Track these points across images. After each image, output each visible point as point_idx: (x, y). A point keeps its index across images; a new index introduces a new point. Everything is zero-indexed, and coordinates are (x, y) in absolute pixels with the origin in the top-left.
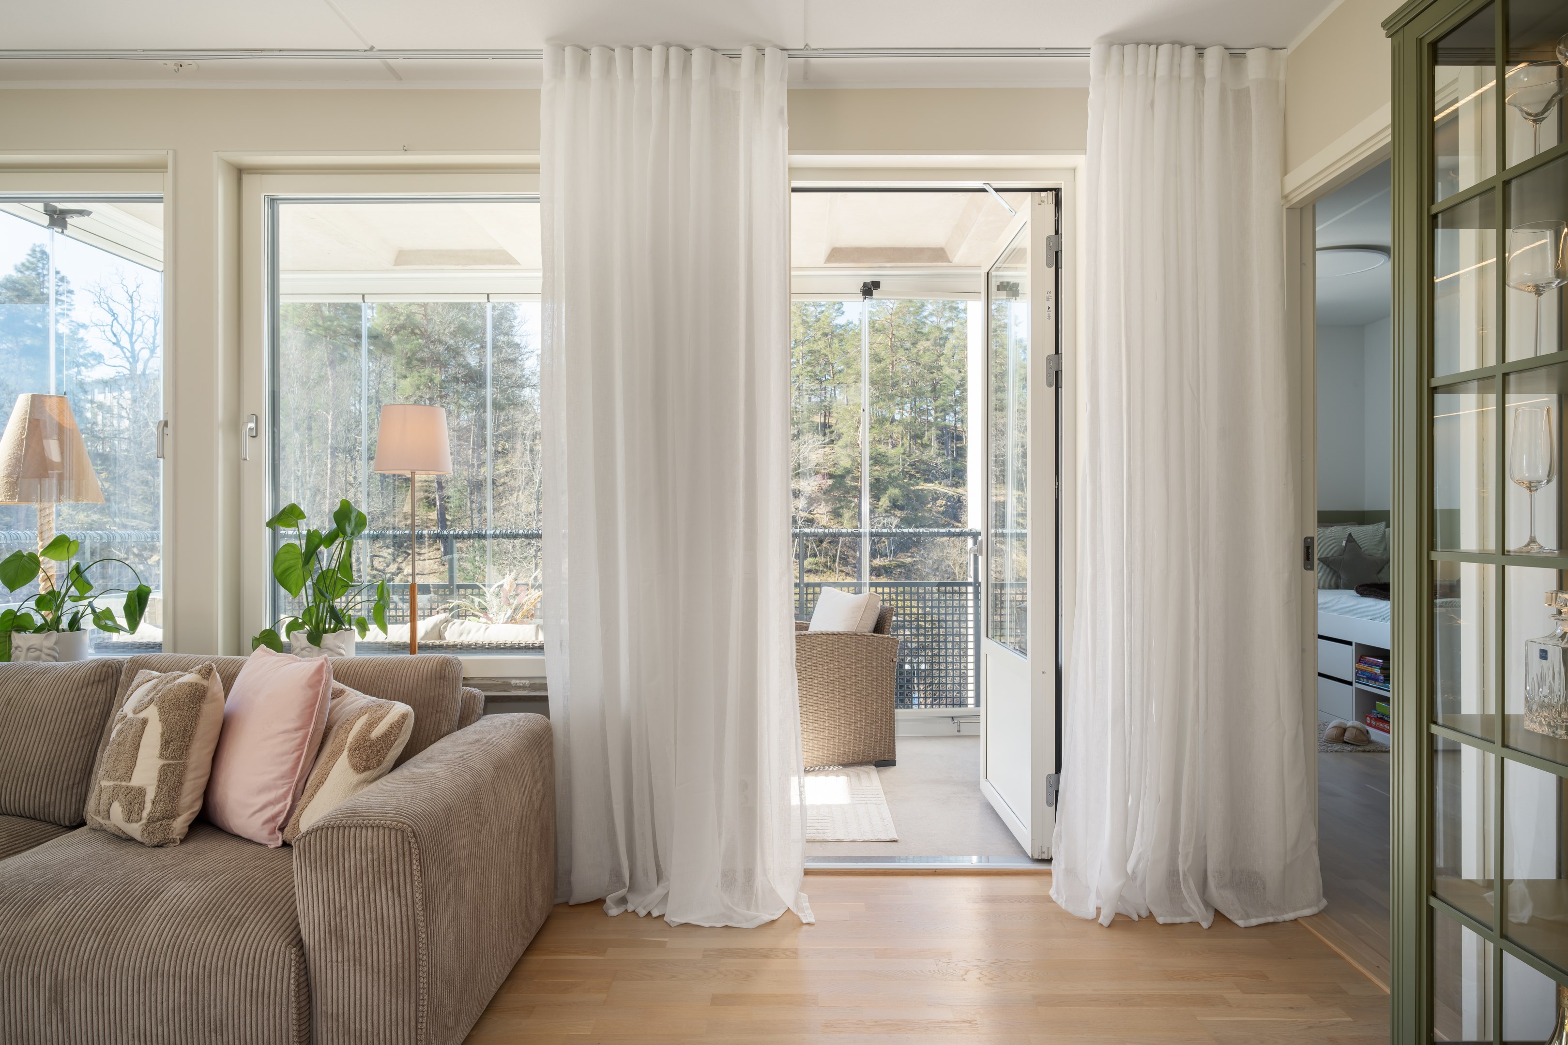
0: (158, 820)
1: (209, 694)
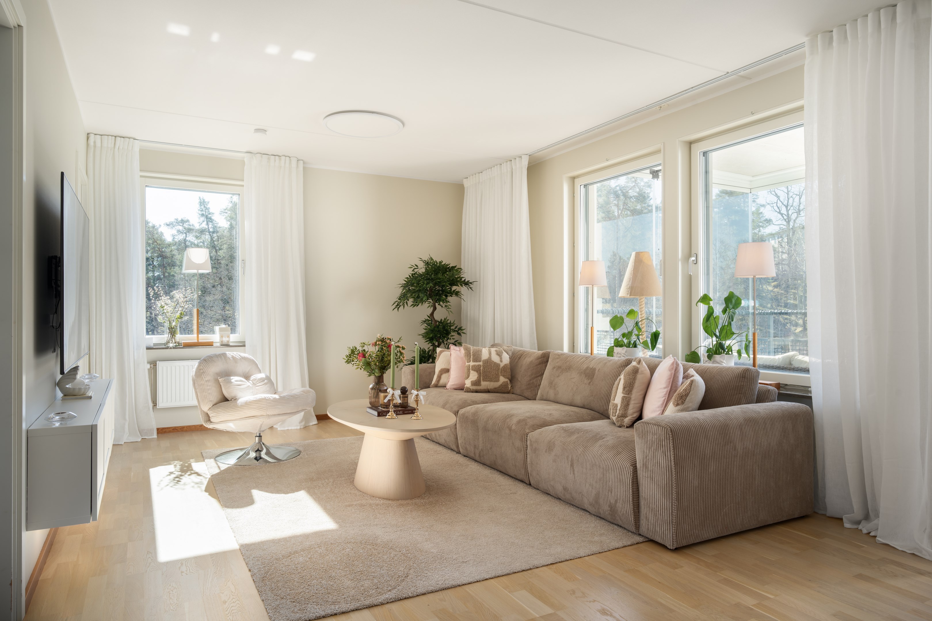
0: (620, 417)
1: (640, 371)
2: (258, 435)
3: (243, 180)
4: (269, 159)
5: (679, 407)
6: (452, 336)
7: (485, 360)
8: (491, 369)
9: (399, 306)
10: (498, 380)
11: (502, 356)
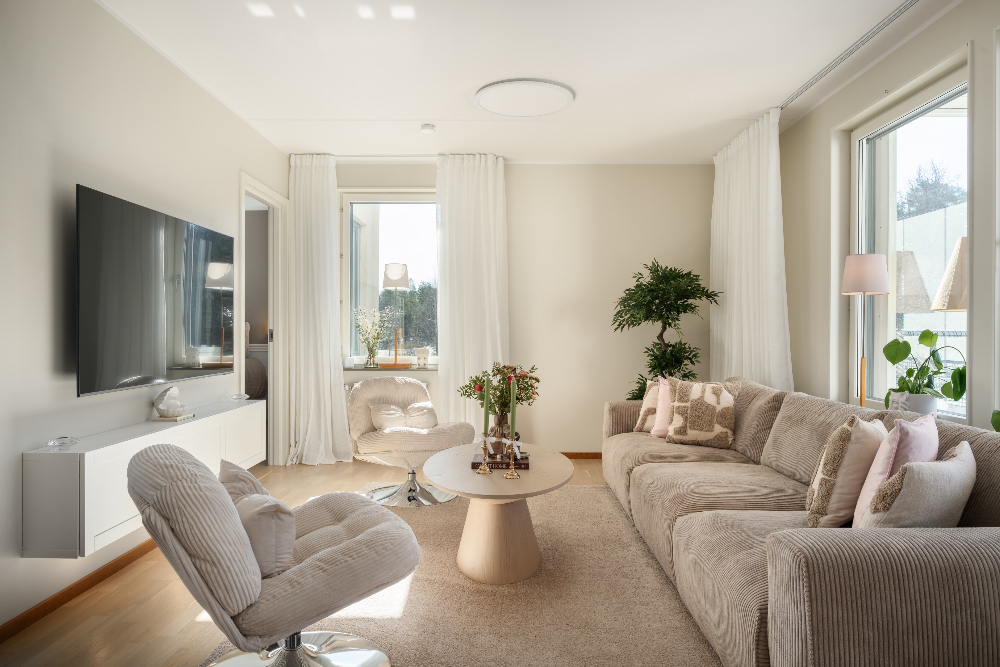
1: (853, 437)
2: (411, 472)
3: (435, 187)
4: (463, 159)
5: (878, 516)
6: (686, 365)
7: (694, 400)
8: (702, 413)
9: (622, 326)
10: (711, 430)
11: (720, 396)
